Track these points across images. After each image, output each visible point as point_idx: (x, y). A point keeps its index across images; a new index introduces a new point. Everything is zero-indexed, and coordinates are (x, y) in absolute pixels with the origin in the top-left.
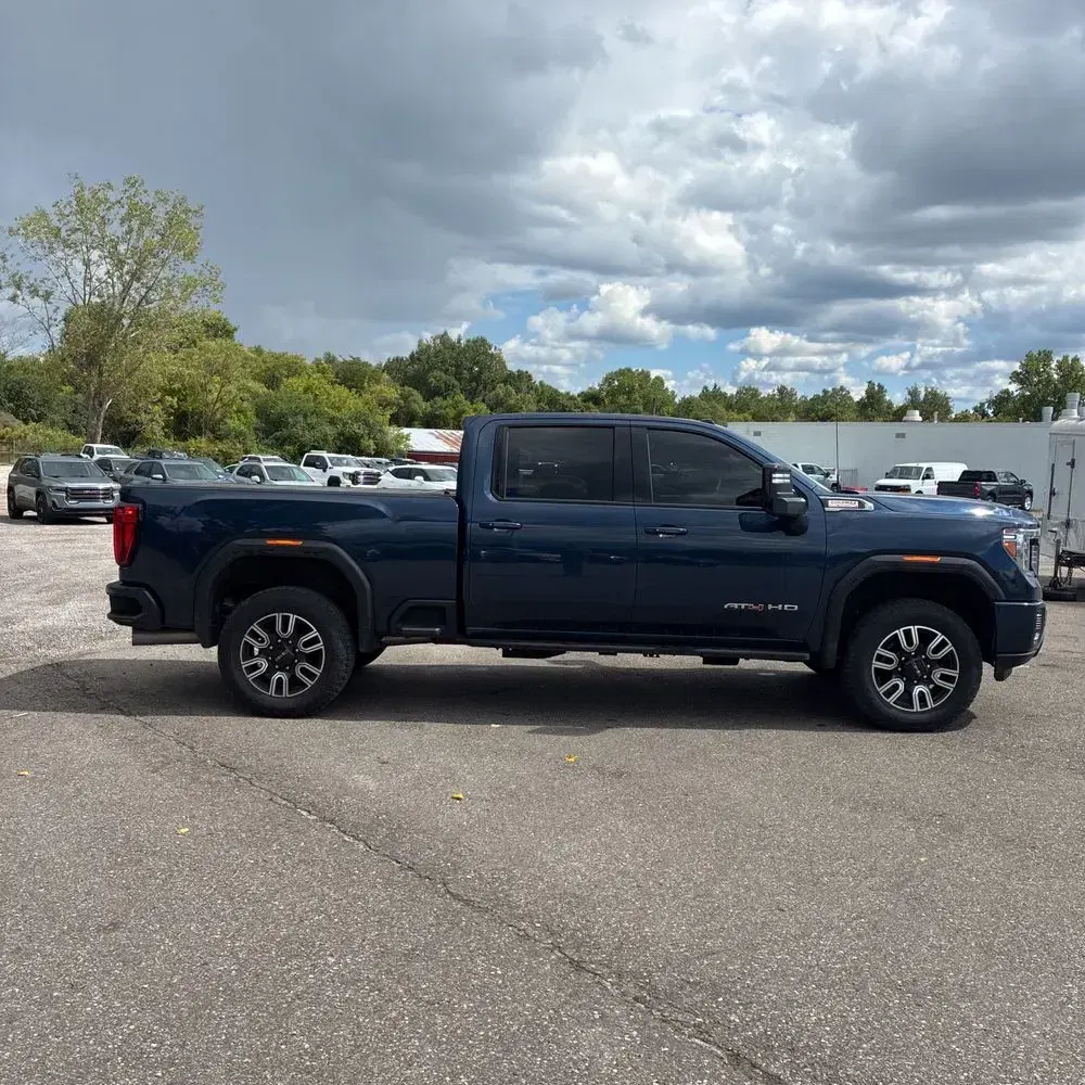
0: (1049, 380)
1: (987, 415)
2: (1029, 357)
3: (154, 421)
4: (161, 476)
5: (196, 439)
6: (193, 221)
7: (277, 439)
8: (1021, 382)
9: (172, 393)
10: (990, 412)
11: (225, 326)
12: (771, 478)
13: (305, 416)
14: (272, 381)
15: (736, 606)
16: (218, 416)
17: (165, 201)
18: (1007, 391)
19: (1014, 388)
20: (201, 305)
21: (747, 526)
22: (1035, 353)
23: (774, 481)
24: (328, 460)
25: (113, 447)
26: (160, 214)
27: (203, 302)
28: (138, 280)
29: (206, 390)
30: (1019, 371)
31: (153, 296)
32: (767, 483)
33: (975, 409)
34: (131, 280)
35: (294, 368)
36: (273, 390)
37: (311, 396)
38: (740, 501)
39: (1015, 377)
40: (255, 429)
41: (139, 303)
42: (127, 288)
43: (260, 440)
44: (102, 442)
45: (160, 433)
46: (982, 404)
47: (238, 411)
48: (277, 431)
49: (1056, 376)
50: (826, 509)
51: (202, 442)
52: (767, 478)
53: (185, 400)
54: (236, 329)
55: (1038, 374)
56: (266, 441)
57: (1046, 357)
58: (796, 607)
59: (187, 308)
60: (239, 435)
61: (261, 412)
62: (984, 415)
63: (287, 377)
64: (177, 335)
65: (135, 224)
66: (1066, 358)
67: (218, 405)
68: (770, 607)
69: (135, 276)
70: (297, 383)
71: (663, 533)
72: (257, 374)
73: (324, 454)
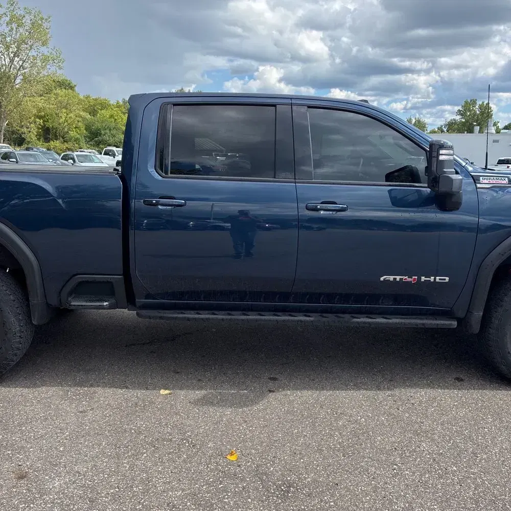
0: (475, 114)
1: (444, 131)
2: (466, 102)
3: (31, 132)
4: (14, 160)
5: (54, 141)
6: (45, 25)
7: (96, 142)
8: (462, 115)
9: (40, 117)
10: (445, 130)
11: (69, 84)
12: (438, 155)
13: (110, 130)
14: (93, 112)
15: (391, 278)
16: (66, 130)
17: (30, 13)
18: (454, 120)
19: (458, 118)
20: (52, 71)
21: (398, 202)
22: (469, 101)
23: (441, 158)
24: (116, 152)
25: (6, 145)
26: (27, 21)
27: (53, 69)
28: (18, 56)
29: (58, 116)
30: (461, 109)
31: (26, 65)
32: (434, 160)
33: (438, 129)
34: (14, 56)
35: (104, 105)
36: (94, 116)
37: (113, 120)
38: (390, 177)
39: (459, 112)
40: (85, 137)
41: (19, 69)
42: (12, 61)
43: (87, 142)
44: (3, 143)
45: (34, 138)
46: (442, 126)
47: (76, 128)
48: (96, 137)
49: (478, 112)
50: (479, 185)
51: (57, 144)
52: (434, 154)
53: (48, 121)
54: (75, 86)
55: (470, 111)
56: (90, 143)
57: (474, 102)
58: (447, 279)
59: (44, 73)
60: (77, 140)
61: (88, 128)
62: (442, 131)
63: (101, 110)
64: (40, 87)
65: (14, 26)
66: (483, 103)
67: (66, 124)
68: (423, 279)
69: (16, 55)
70: (106, 113)
71: (325, 210)
72: (86, 109)
73: (114, 149)
